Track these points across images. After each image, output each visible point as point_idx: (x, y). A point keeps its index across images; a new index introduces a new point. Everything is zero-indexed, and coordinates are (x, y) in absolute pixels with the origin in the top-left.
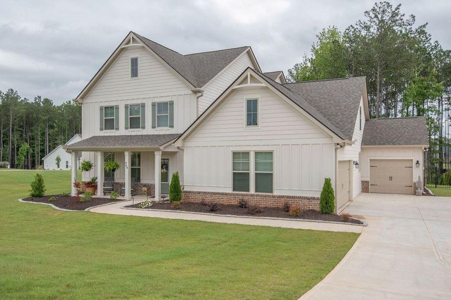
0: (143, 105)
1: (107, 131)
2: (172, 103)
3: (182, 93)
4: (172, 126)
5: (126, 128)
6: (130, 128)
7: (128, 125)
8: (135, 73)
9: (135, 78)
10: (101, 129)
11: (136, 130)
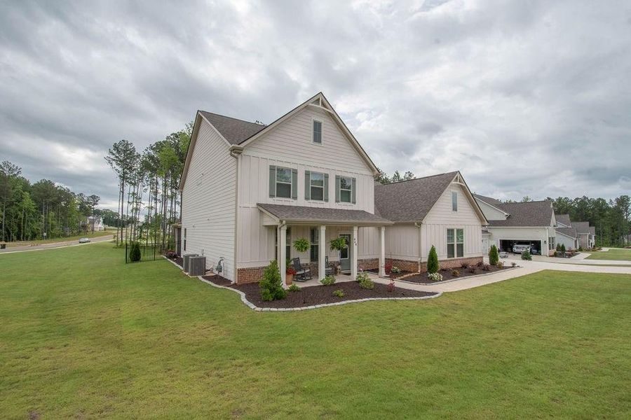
0: (327, 176)
1: (281, 199)
2: (354, 180)
3: (362, 172)
4: (354, 203)
5: (307, 198)
6: (312, 199)
7: (308, 195)
8: (317, 138)
9: (317, 144)
10: (271, 196)
11: (318, 202)
